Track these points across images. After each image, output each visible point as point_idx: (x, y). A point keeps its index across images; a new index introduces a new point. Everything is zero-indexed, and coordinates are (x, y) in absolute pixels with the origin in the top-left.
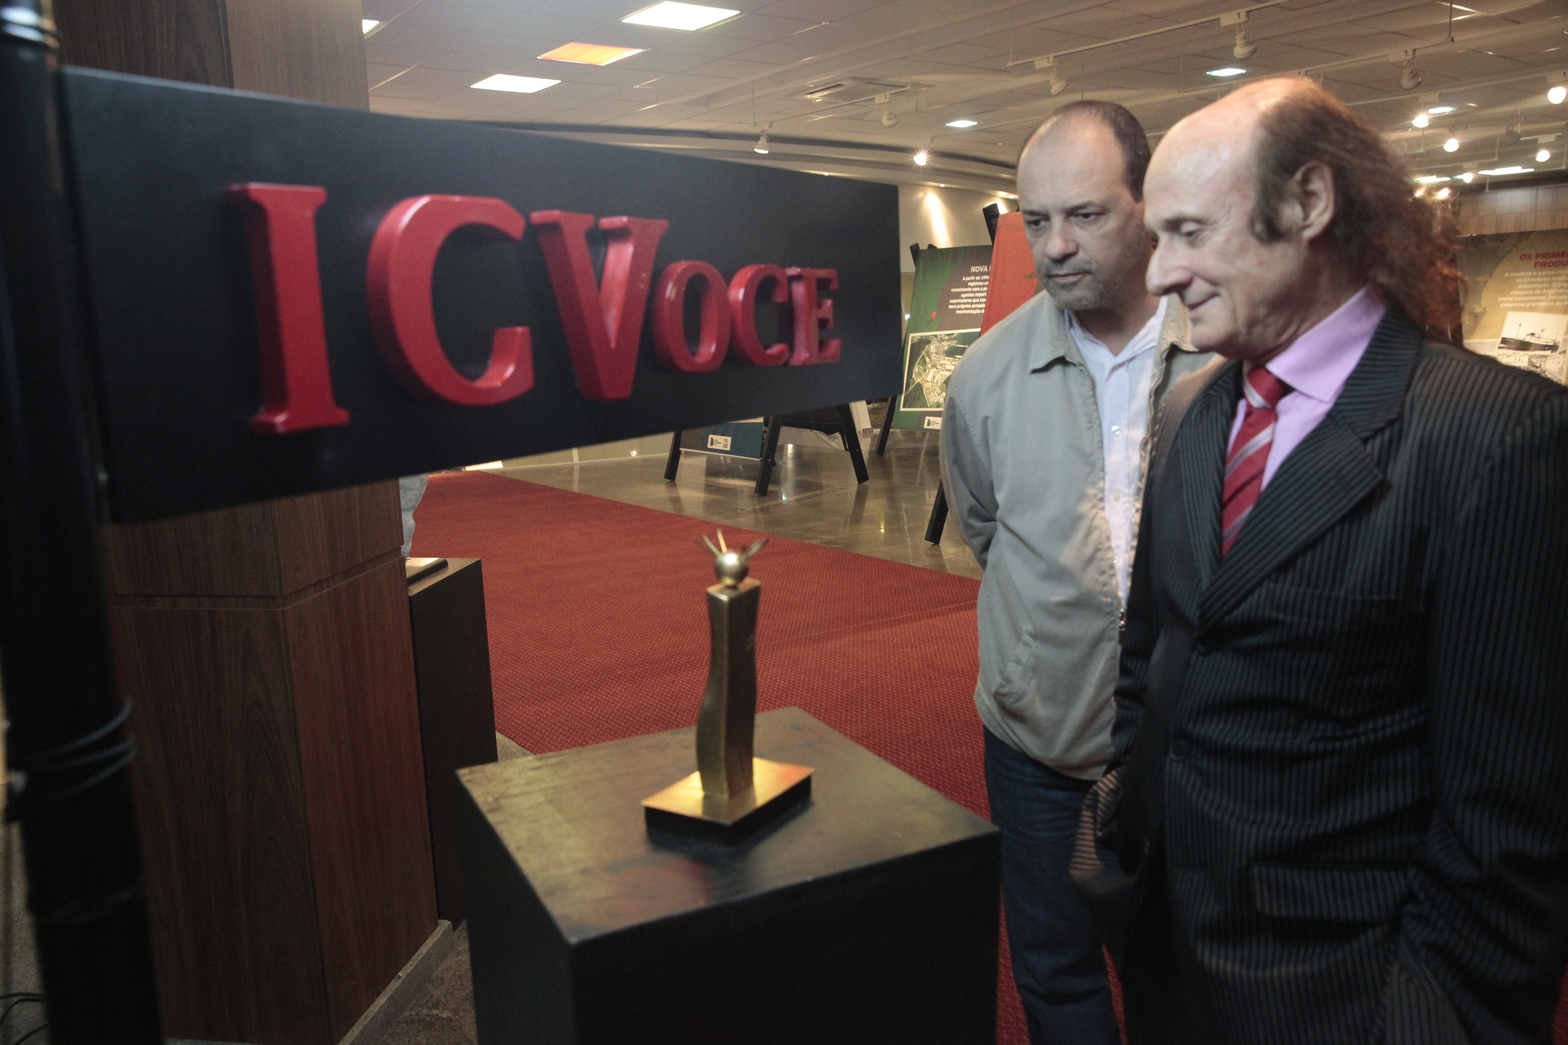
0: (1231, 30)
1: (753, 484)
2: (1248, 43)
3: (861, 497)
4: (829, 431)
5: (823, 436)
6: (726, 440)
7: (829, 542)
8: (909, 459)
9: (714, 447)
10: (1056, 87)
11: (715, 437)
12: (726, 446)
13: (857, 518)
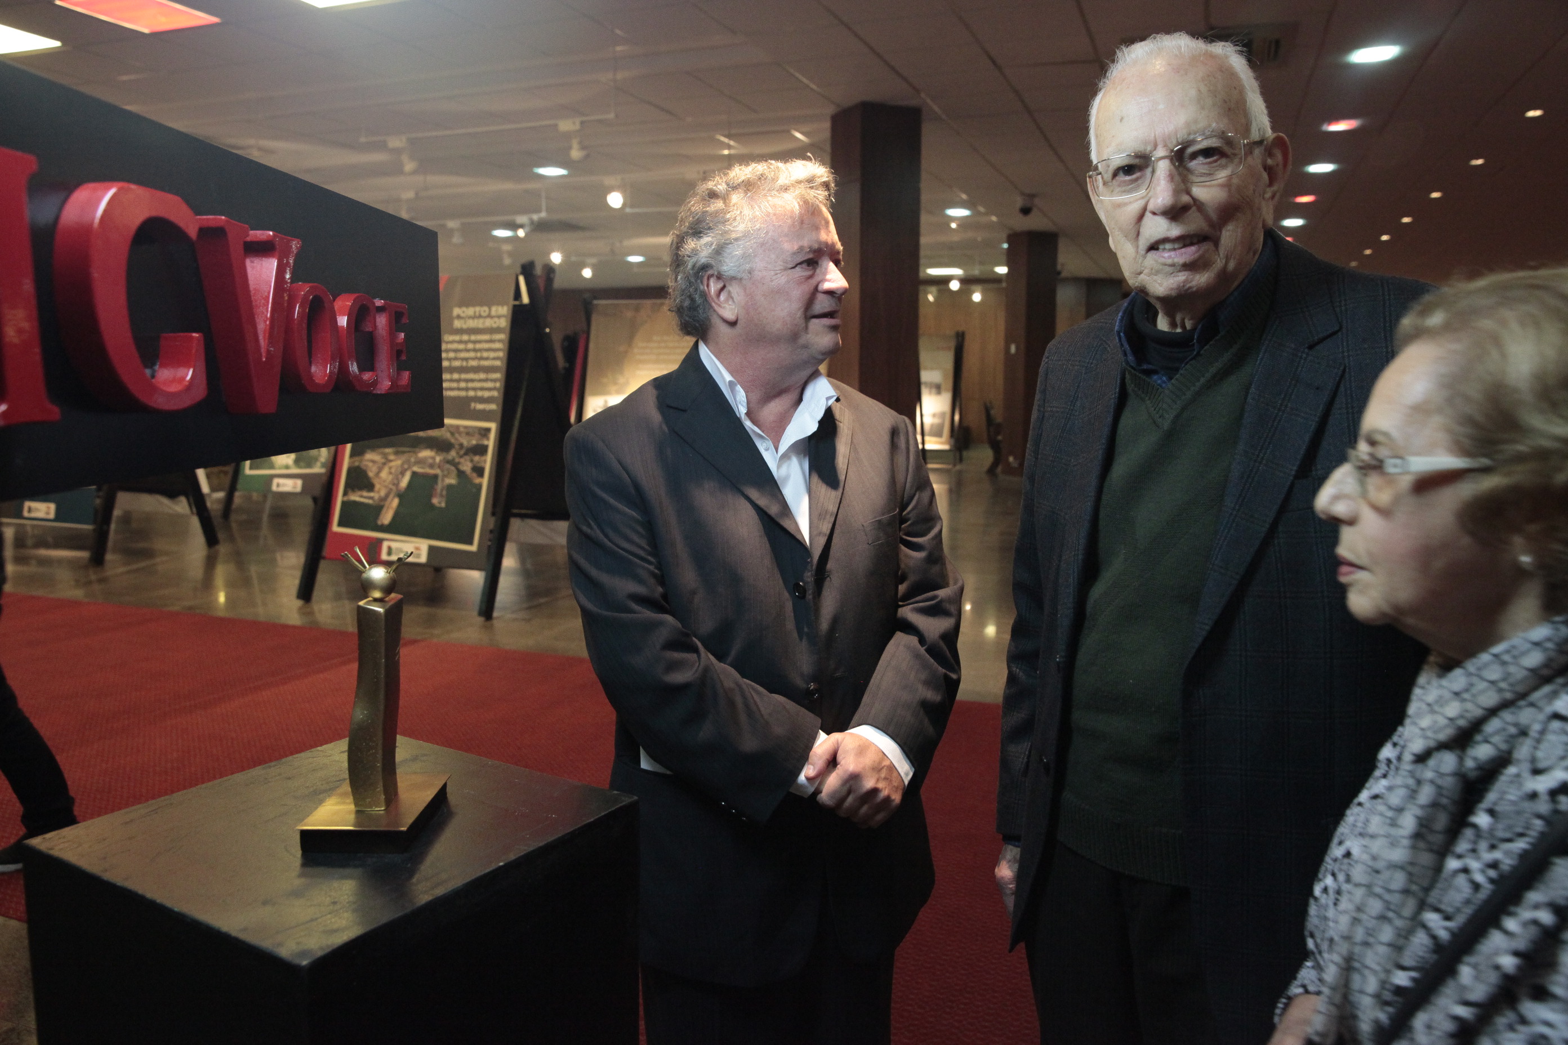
0: (568, 136)
1: (84, 555)
2: (583, 148)
3: (210, 562)
4: (172, 495)
5: (165, 500)
6: (48, 508)
7: (190, 608)
8: (252, 524)
9: (33, 515)
10: (409, 166)
11: (34, 505)
12: (48, 513)
13: (207, 584)
